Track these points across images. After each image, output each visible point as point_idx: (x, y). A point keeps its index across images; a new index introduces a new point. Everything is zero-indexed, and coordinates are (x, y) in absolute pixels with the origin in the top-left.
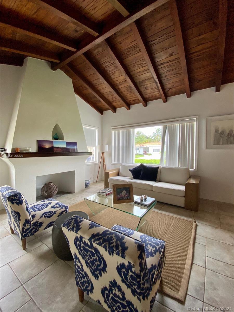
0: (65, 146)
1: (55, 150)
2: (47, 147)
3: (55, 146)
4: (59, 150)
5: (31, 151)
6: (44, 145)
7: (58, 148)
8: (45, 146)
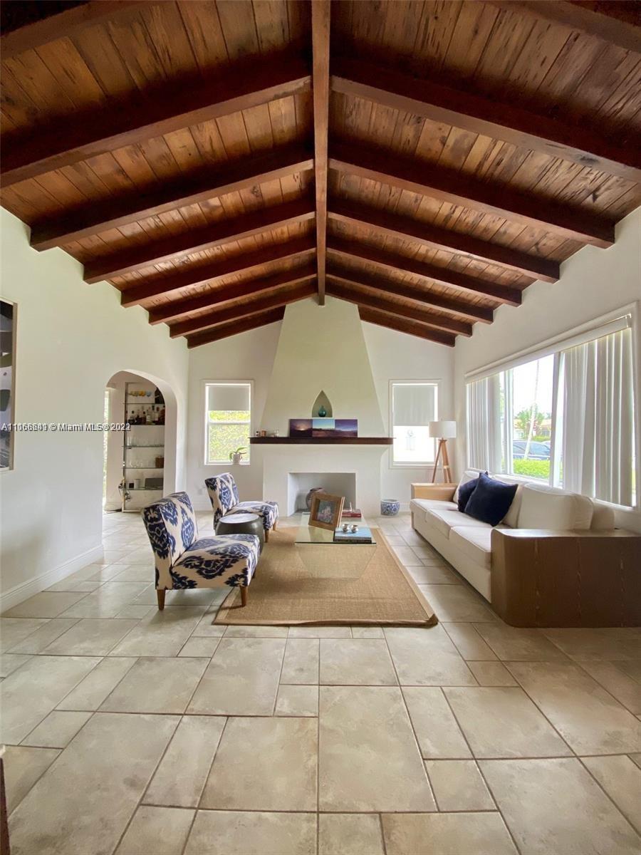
0: (332, 426)
1: (315, 434)
2: (302, 429)
3: (314, 427)
4: (321, 435)
5: (278, 435)
6: (298, 426)
7: (320, 430)
8: (299, 428)
